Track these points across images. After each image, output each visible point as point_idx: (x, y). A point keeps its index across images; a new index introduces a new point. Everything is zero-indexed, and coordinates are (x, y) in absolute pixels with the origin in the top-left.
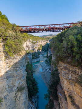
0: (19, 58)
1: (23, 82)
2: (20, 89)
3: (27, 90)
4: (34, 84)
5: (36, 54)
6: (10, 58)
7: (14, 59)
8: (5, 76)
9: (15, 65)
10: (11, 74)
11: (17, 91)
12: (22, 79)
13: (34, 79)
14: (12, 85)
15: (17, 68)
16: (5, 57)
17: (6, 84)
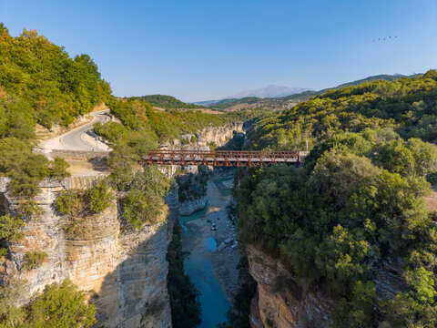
0: (153, 230)
1: (159, 289)
2: (153, 309)
3: (170, 310)
4: (186, 296)
5: (194, 182)
6: (132, 230)
7: (142, 234)
8: (118, 275)
9: (145, 247)
10: (133, 269)
11: (144, 313)
12: (158, 282)
13: (187, 278)
14: (134, 298)
15: (149, 256)
16: (121, 229)
17: (121, 294)
